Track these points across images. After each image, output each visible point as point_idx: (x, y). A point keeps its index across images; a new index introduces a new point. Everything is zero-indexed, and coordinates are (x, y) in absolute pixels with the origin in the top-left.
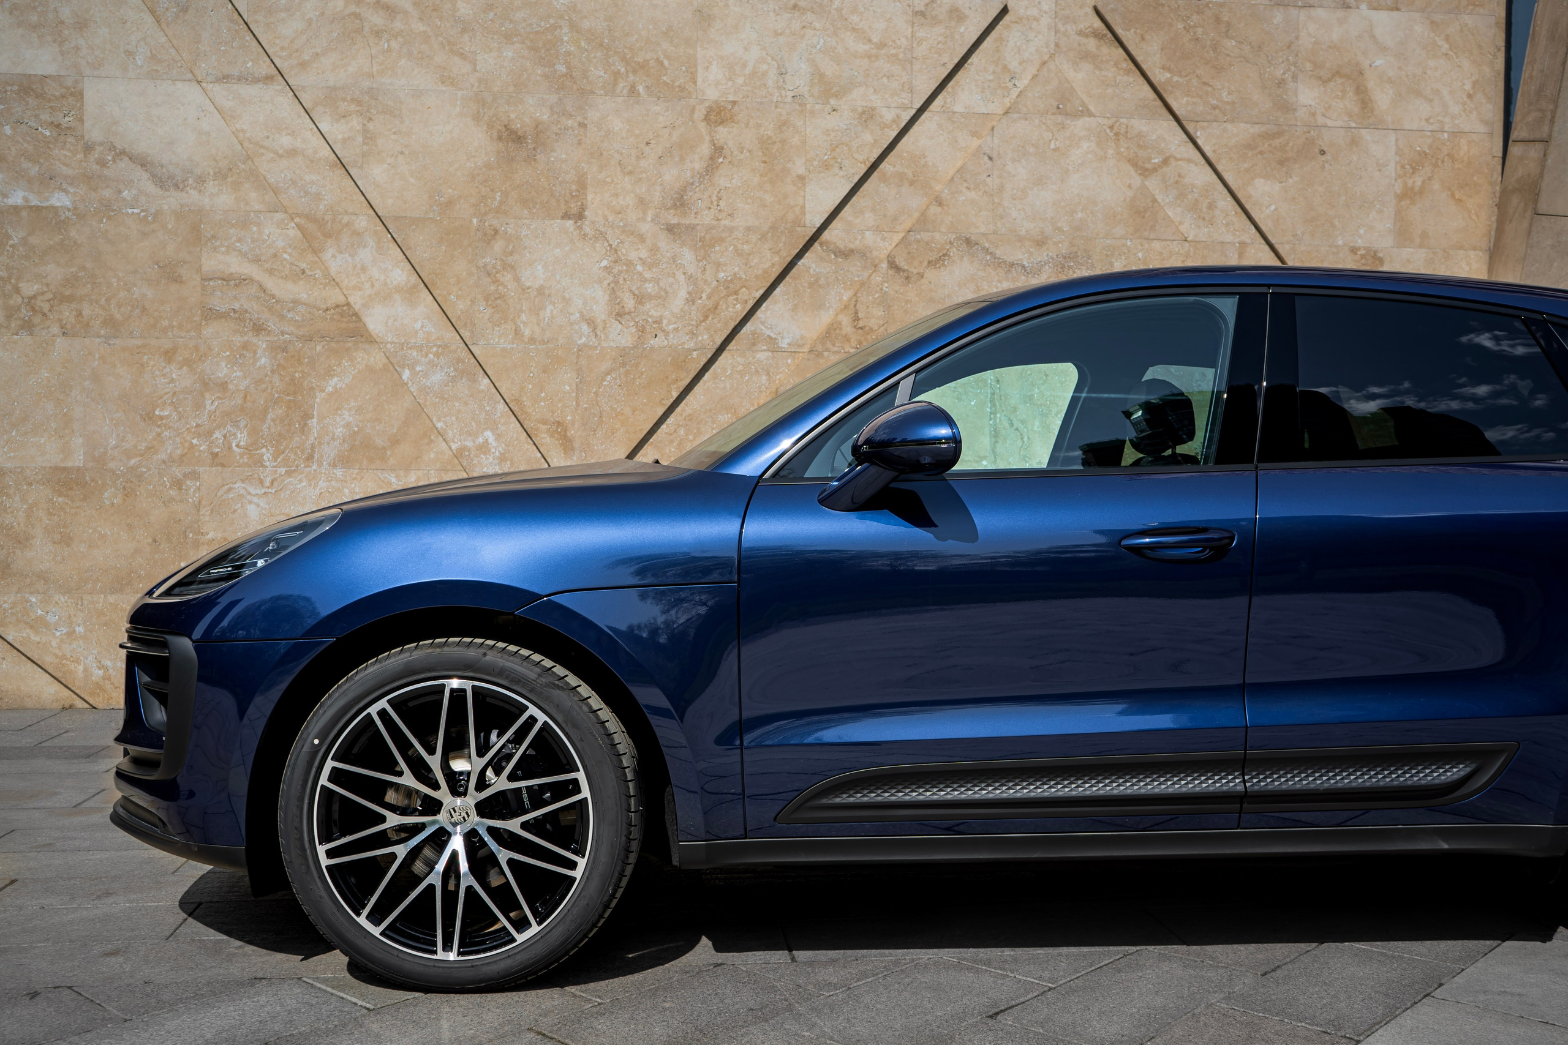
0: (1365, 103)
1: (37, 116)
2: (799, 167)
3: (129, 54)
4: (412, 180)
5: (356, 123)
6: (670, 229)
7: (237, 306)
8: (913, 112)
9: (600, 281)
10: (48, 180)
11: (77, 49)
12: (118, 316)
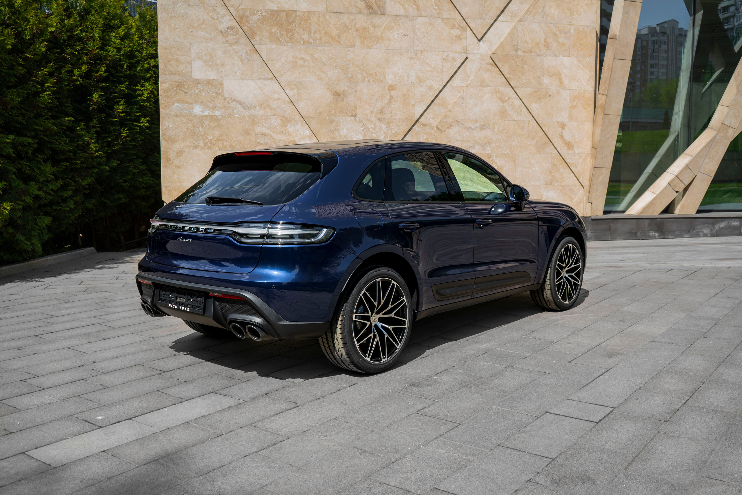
0: (561, 82)
1: (211, 90)
2: (413, 102)
3: (235, 73)
4: (311, 106)
5: (296, 91)
6: (379, 119)
7: (265, 141)
8: (443, 86)
9: (361, 134)
10: (214, 108)
11: (222, 72)
12: (234, 145)
